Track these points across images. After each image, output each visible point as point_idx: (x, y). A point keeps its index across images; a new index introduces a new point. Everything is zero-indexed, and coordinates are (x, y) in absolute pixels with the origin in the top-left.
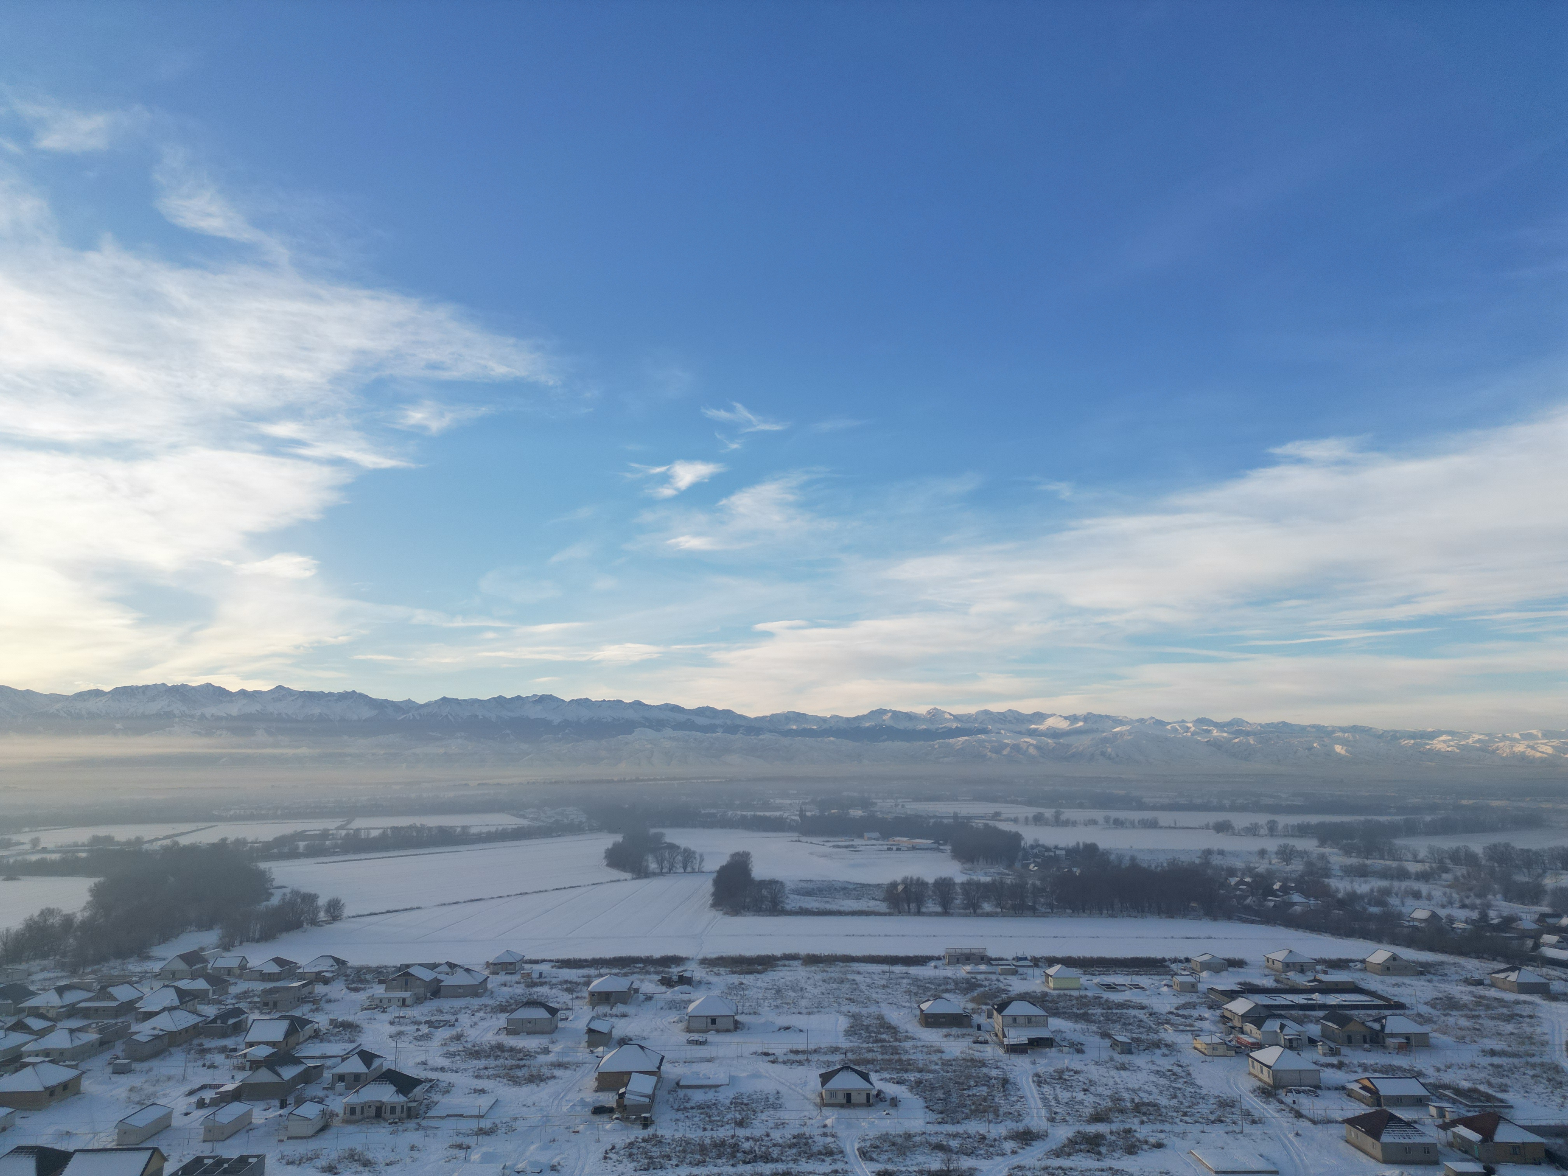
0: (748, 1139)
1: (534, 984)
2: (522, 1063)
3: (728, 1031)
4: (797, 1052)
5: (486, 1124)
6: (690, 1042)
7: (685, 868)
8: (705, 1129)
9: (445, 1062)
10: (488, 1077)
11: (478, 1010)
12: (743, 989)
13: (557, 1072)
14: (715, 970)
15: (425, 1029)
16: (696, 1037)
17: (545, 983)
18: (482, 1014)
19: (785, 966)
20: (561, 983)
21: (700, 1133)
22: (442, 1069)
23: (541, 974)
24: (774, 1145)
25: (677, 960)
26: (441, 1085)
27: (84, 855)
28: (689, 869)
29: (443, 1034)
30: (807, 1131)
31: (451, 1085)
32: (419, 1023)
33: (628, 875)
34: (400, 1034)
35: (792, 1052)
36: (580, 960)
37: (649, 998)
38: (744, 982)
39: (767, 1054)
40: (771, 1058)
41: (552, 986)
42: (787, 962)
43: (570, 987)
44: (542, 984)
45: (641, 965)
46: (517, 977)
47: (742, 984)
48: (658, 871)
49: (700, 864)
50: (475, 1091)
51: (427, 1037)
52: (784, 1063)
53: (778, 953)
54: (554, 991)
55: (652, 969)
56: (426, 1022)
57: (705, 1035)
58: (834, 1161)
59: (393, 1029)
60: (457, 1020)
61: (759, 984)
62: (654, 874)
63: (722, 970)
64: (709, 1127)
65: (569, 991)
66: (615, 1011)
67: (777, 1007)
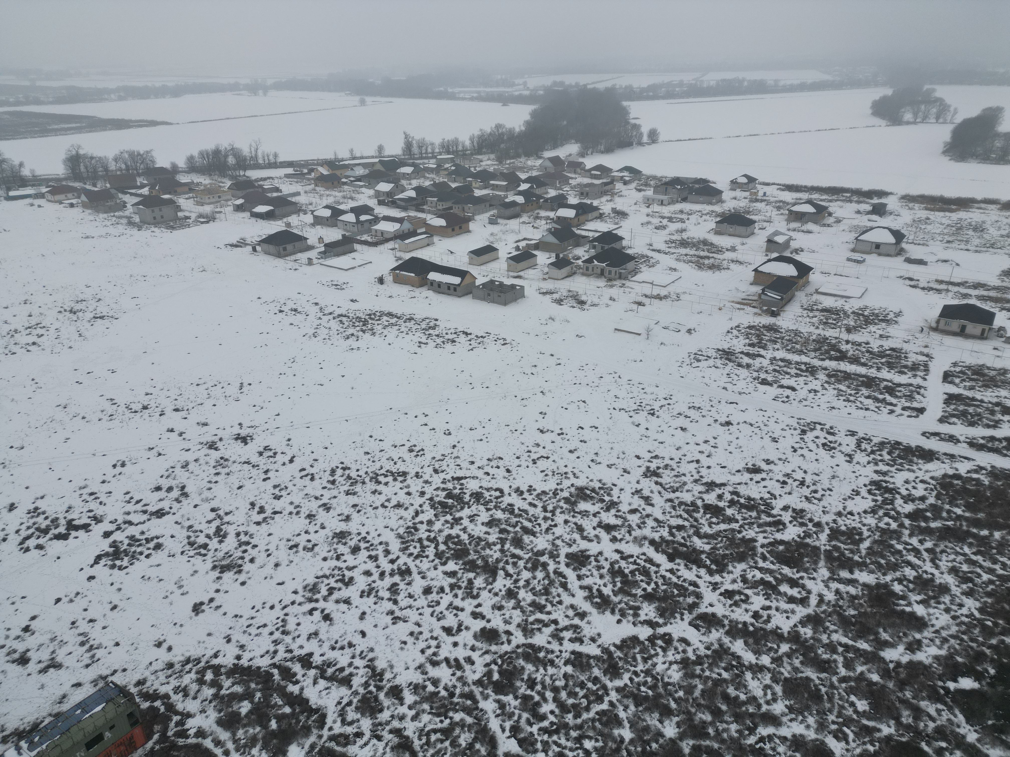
0: (847, 342)
1: (757, 200)
2: (711, 255)
3: (888, 255)
4: (941, 282)
5: (663, 292)
6: (849, 260)
7: (937, 118)
8: (817, 328)
9: (663, 247)
10: (684, 261)
11: (706, 214)
12: (926, 223)
13: (732, 266)
14: (911, 205)
15: (665, 222)
16: (857, 256)
17: (765, 200)
18: (707, 217)
19: (980, 208)
20: (776, 202)
21: (812, 329)
22: (659, 251)
23: (765, 194)
24: (868, 351)
25: (882, 194)
26: (652, 261)
27: (541, 92)
28: (941, 120)
29: (673, 227)
30: (906, 347)
31: (658, 262)
32: (663, 218)
33: (883, 123)
34: (648, 223)
35: (937, 281)
36: (801, 186)
37: (838, 221)
38: (931, 217)
39: (911, 279)
40: (912, 283)
41: (768, 203)
42: (983, 205)
43: (780, 205)
44: (762, 201)
45: (848, 195)
46: (747, 194)
47: (928, 219)
48: (912, 120)
49: (953, 116)
50: (671, 269)
51: (664, 227)
52: (923, 289)
53: (979, 197)
54: (768, 207)
55: (856, 199)
56: (668, 218)
57: (865, 256)
58: (915, 376)
59: (646, 219)
60: (688, 219)
61: (944, 221)
62: (908, 123)
63: (917, 206)
64: (821, 327)
65: (779, 208)
66: (805, 228)
67: (948, 242)
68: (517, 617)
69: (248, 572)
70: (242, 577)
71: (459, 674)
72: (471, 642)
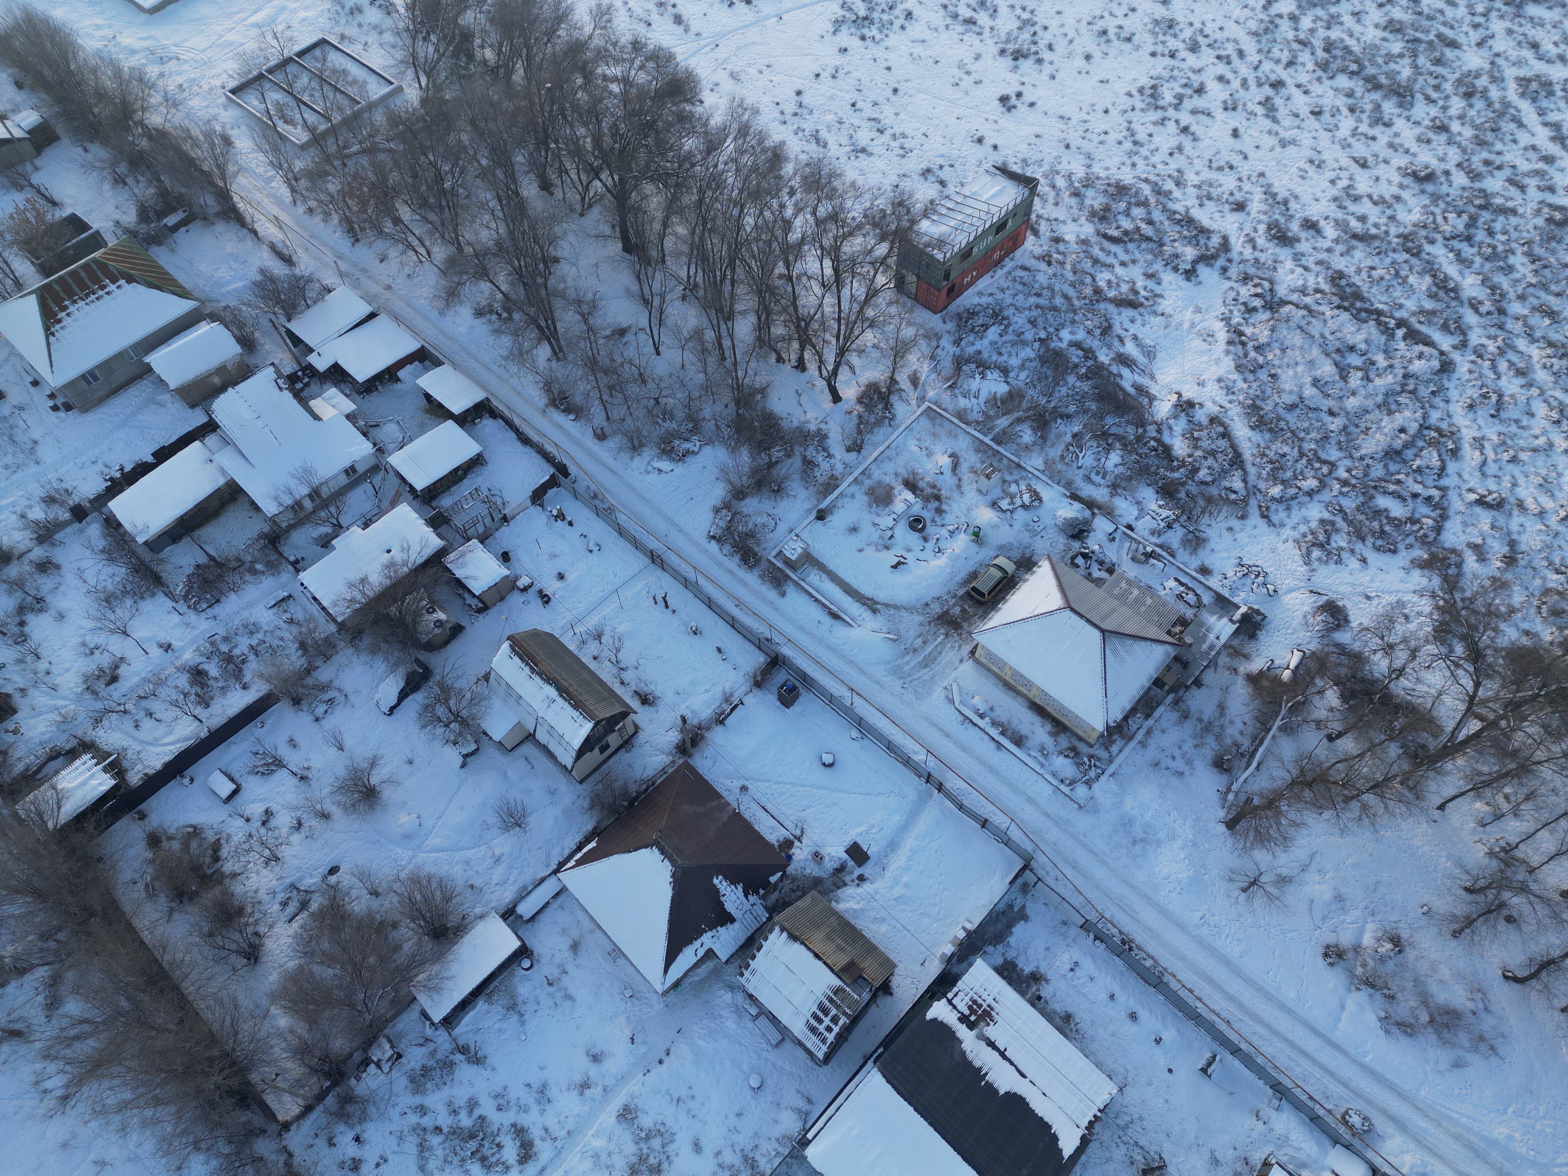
68: (1454, 155)
69: (1051, 63)
70: (1047, 69)
71: (1389, 212)
72: (1396, 178)
